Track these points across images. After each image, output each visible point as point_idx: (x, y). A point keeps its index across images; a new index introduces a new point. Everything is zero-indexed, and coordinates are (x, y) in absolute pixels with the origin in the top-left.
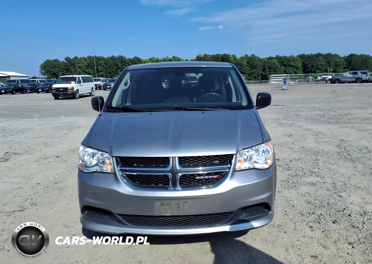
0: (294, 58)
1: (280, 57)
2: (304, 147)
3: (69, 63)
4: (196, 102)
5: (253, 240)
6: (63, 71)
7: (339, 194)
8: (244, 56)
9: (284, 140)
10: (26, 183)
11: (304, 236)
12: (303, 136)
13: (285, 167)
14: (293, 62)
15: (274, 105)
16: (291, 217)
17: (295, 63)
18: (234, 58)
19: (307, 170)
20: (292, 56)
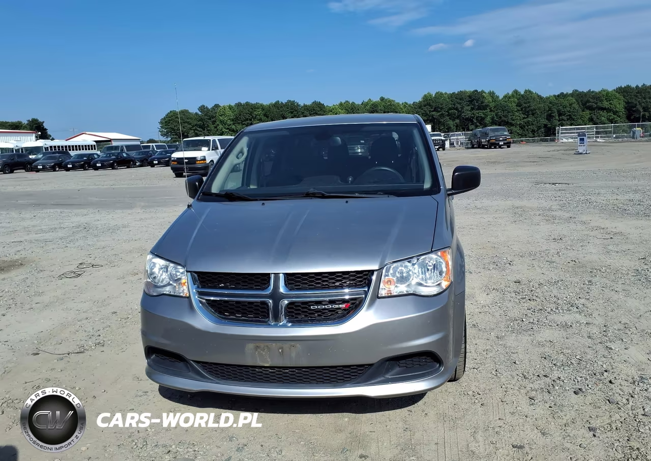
0: (610, 95)
1: (580, 92)
2: (576, 261)
3: (206, 115)
4: (352, 182)
5: (423, 414)
6: (196, 130)
7: (608, 344)
8: (510, 93)
9: (544, 248)
10: (98, 311)
11: (513, 413)
12: (583, 241)
13: (525, 295)
14: (607, 101)
15: (550, 184)
16: (503, 380)
17: (610, 104)
18: (493, 97)
19: (565, 302)
20: (604, 91)
